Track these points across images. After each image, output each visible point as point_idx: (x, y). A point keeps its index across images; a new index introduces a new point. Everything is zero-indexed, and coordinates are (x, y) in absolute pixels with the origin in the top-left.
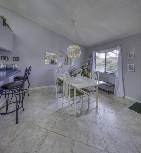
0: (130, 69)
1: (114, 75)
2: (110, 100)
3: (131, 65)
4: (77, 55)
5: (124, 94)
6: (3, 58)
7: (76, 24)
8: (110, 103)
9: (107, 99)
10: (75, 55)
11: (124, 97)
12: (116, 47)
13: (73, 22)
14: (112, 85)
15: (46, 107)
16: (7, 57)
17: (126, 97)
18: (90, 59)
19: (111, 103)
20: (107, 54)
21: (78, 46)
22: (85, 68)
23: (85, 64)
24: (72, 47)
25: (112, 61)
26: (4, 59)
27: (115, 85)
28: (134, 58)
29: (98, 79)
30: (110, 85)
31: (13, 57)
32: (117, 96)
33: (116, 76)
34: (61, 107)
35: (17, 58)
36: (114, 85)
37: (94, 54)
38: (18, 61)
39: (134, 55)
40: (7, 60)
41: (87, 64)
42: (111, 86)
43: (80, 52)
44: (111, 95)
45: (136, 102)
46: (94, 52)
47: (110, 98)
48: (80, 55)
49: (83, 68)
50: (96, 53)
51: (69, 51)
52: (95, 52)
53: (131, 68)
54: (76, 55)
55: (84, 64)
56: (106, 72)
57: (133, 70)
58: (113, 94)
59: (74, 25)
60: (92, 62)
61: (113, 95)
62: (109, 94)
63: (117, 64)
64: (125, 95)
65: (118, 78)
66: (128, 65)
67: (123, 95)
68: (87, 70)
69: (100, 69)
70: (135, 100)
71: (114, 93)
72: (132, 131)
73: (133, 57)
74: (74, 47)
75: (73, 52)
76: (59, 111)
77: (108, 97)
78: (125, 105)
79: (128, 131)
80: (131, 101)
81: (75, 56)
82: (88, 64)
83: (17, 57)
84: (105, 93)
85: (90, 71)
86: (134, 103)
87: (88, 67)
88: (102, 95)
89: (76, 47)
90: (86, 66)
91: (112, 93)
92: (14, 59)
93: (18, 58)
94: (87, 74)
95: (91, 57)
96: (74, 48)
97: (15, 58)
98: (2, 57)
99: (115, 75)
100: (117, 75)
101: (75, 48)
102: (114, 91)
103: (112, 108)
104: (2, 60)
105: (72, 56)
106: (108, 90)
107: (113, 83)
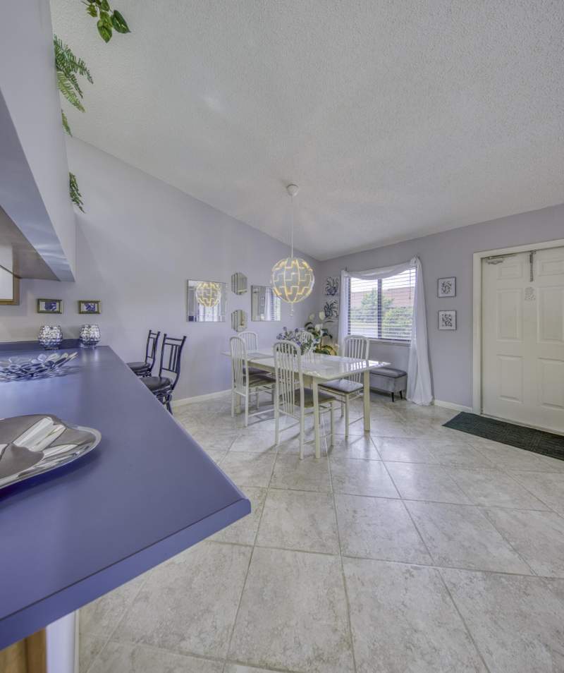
0: (444, 324)
1: (404, 344)
2: (399, 414)
3: (448, 313)
4: (306, 290)
5: (433, 394)
6: (43, 306)
7: (295, 194)
8: (399, 421)
9: (391, 412)
10: (301, 289)
11: (432, 404)
12: (409, 261)
13: (288, 187)
14: (401, 373)
15: (229, 448)
16: (59, 301)
17: (437, 402)
18: (331, 300)
19: (402, 420)
20: (384, 281)
21: (305, 263)
22: (318, 327)
23: (317, 315)
24: (289, 264)
25: (393, 300)
26: (46, 308)
27: (409, 375)
28: (454, 294)
29: (367, 357)
30: (396, 374)
31: (80, 302)
32: (414, 403)
33: (411, 348)
34: (271, 443)
35: (92, 305)
36: (405, 374)
37: (344, 281)
38: (98, 313)
39: (453, 287)
40: (59, 312)
41: (322, 315)
42: (400, 376)
43: (312, 280)
44: (398, 403)
45: (461, 411)
46: (344, 274)
47: (399, 410)
48: (311, 290)
49: (309, 328)
50: (349, 280)
51: (281, 277)
52: (346, 275)
53: (447, 321)
54: (303, 290)
55: (312, 317)
56: (383, 337)
57: (453, 328)
58: (406, 399)
59: (291, 195)
60: (339, 308)
61: (403, 402)
62: (393, 401)
63: (411, 312)
64: (434, 398)
65: (415, 353)
66: (441, 313)
67: (430, 399)
68: (324, 335)
69: (365, 330)
70: (459, 408)
71: (407, 397)
72: (451, 464)
73: (452, 293)
74: (295, 266)
75: (295, 282)
76: (270, 452)
77: (391, 408)
78: (434, 420)
79: (441, 464)
80: (448, 411)
81: (300, 291)
82: (327, 316)
83: (92, 302)
84: (383, 400)
85: (331, 337)
86: (456, 414)
87: (328, 326)
88: (375, 405)
89: (301, 265)
90: (320, 322)
91: (402, 398)
92: (84, 308)
93: (97, 302)
94: (324, 347)
95: (334, 290)
96: (295, 269)
97: (86, 303)
98: (39, 301)
99: (408, 345)
100: (414, 343)
101: (299, 267)
102: (405, 391)
103: (404, 431)
104: (39, 312)
105: (291, 293)
106: (390, 390)
107: (402, 368)
